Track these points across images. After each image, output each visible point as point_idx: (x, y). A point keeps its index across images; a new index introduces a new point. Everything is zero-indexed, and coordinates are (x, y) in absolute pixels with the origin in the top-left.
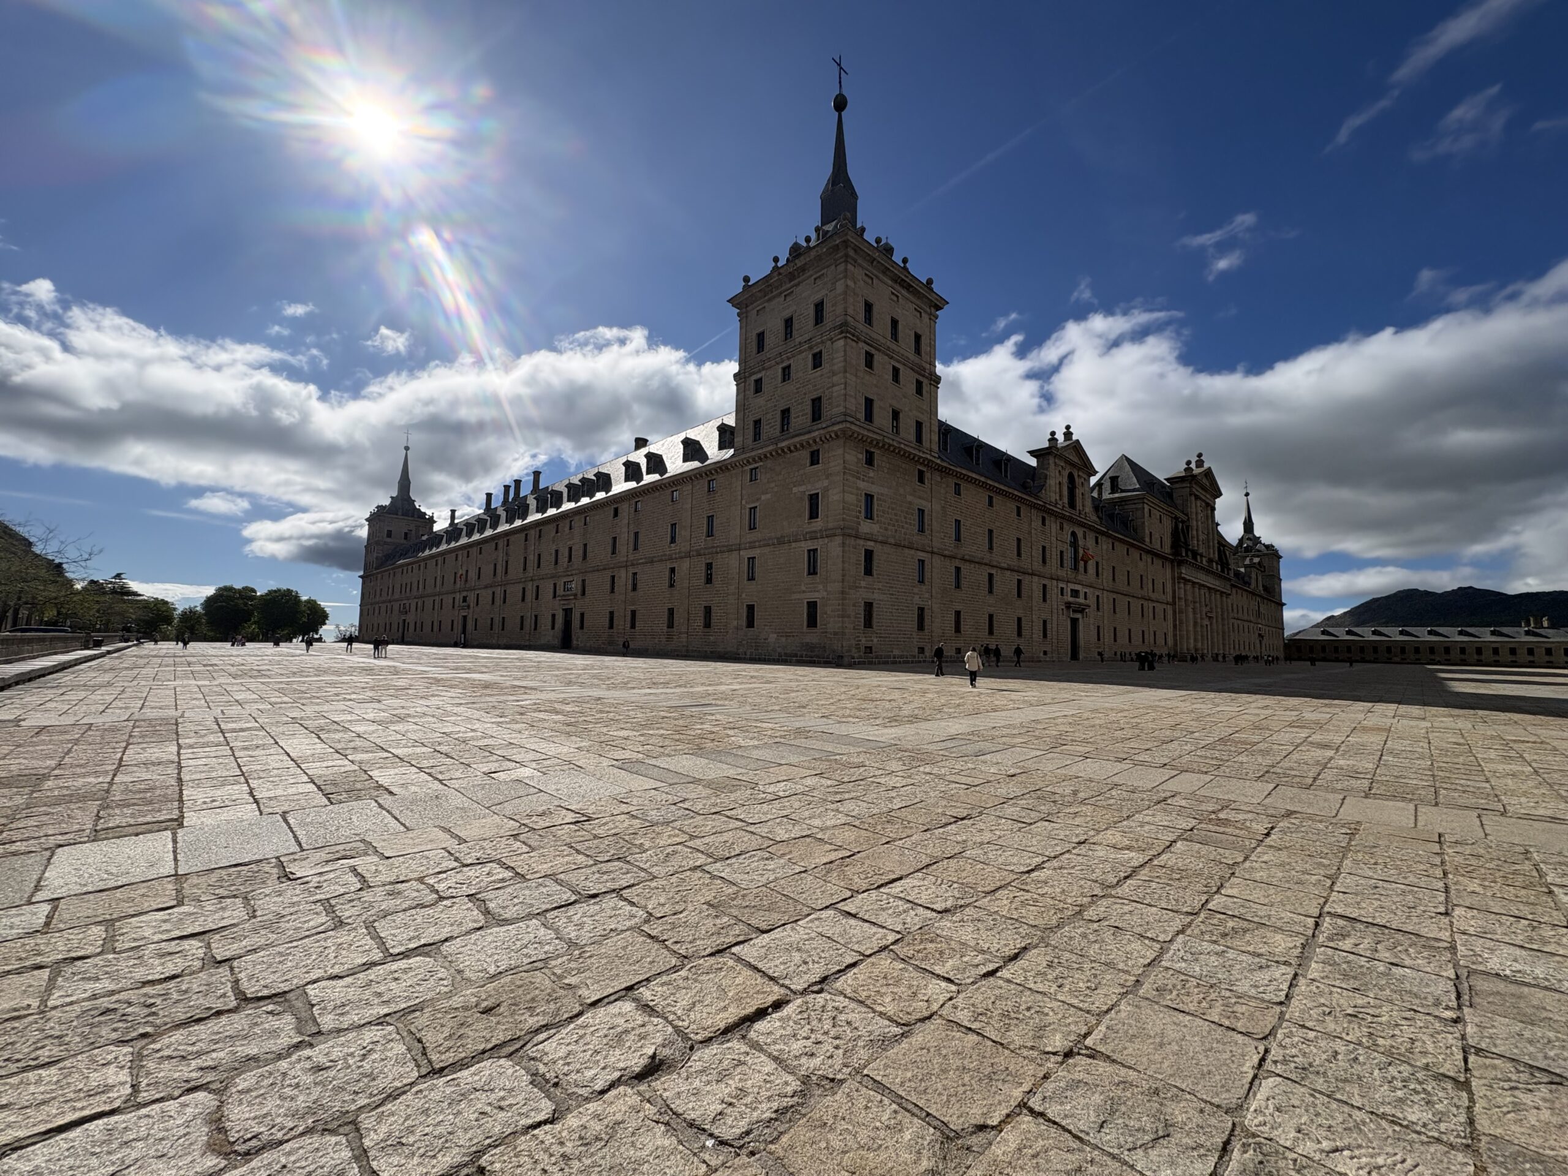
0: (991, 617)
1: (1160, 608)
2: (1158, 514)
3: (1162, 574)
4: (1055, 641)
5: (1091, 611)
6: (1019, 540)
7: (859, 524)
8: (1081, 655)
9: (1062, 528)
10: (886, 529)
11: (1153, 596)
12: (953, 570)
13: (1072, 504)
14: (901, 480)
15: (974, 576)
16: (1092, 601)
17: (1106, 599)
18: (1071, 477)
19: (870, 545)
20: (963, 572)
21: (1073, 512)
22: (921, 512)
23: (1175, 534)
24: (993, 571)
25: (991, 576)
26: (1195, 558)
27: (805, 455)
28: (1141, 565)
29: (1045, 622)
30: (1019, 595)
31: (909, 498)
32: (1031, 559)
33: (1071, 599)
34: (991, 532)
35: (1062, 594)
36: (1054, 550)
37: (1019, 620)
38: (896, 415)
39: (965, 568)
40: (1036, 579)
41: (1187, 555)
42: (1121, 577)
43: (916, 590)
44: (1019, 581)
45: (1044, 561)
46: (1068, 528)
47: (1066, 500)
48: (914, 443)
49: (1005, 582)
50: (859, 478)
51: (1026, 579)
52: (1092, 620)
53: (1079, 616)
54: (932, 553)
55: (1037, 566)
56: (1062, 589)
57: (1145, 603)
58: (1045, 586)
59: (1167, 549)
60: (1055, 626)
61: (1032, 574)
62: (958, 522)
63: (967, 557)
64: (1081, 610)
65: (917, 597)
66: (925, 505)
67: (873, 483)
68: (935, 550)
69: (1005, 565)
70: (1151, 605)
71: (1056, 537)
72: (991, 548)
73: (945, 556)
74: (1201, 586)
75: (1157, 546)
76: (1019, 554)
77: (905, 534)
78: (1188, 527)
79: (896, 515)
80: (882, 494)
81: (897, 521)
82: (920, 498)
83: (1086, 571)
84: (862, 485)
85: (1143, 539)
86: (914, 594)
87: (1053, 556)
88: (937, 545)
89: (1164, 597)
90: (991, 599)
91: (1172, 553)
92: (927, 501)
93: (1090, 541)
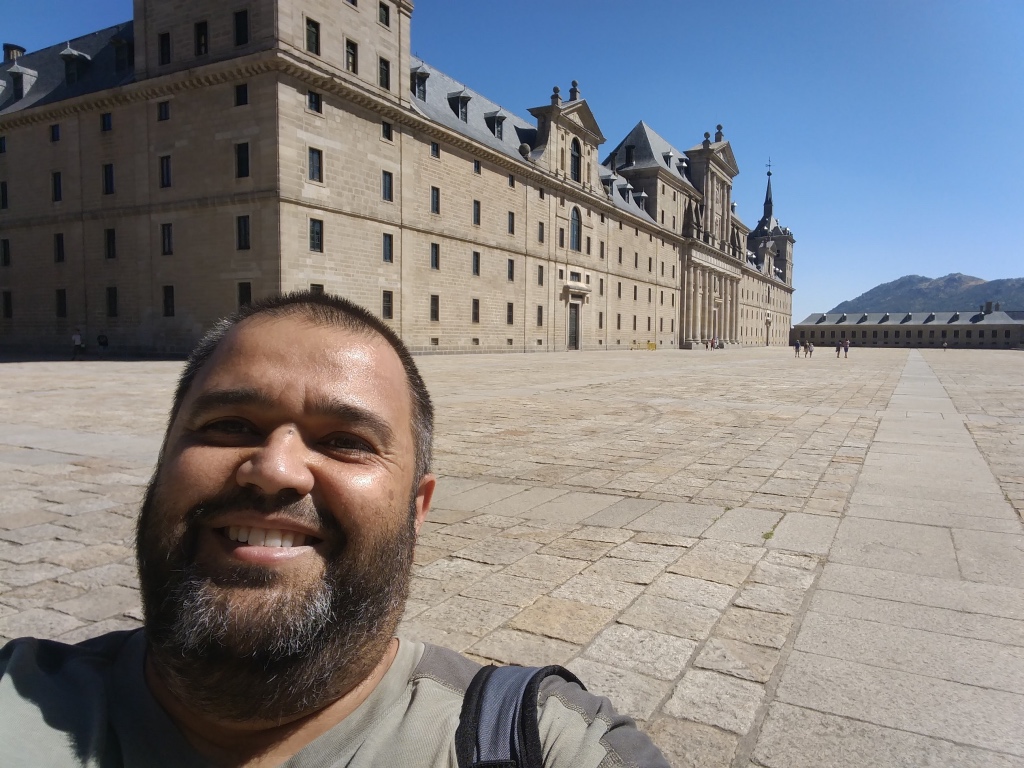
0: (476, 303)
1: (668, 293)
2: (671, 190)
3: (670, 255)
4: (551, 329)
5: (594, 295)
6: (512, 215)
7: (302, 186)
8: (582, 342)
9: (562, 203)
10: (340, 194)
11: (661, 280)
12: (429, 248)
13: (577, 176)
14: (359, 134)
15: (455, 256)
16: (594, 285)
17: (611, 283)
18: (575, 142)
19: (318, 214)
20: (442, 249)
21: (576, 184)
22: (388, 176)
23: (688, 213)
24: (479, 249)
25: (477, 255)
26: (706, 240)
27: (228, 90)
28: (651, 246)
29: (540, 309)
30: (511, 276)
31: (371, 157)
32: (525, 237)
33: (570, 283)
34: (477, 204)
35: (561, 277)
36: (553, 227)
37: (510, 307)
38: (352, 47)
39: (445, 247)
40: (530, 260)
41: (698, 237)
42: (628, 259)
43: (381, 271)
44: (511, 262)
45: (541, 239)
46: (570, 205)
47: (568, 170)
48: (377, 88)
49: (494, 263)
50: (301, 127)
51: (519, 260)
52: (594, 306)
53: (579, 302)
54: (402, 227)
55: (532, 244)
56: (561, 271)
57: (653, 288)
58: (541, 268)
59: (679, 230)
60: (551, 311)
61: (526, 255)
62: (436, 191)
63: (446, 233)
64: (580, 296)
65: (382, 280)
66: (393, 168)
67: (319, 134)
68: (405, 223)
69: (493, 244)
70: (659, 289)
71: (555, 212)
72: (477, 221)
73: (418, 231)
74: (712, 271)
75: (668, 225)
76: (512, 230)
77: (366, 201)
78: (702, 207)
79: (353, 177)
80: (333, 150)
81: (355, 185)
82: (385, 157)
83: (589, 252)
84: (302, 134)
85: (654, 218)
86: (379, 275)
87: (552, 234)
88: (408, 218)
89: (673, 281)
90: (476, 282)
91: (683, 235)
92: (395, 162)
93: (595, 218)
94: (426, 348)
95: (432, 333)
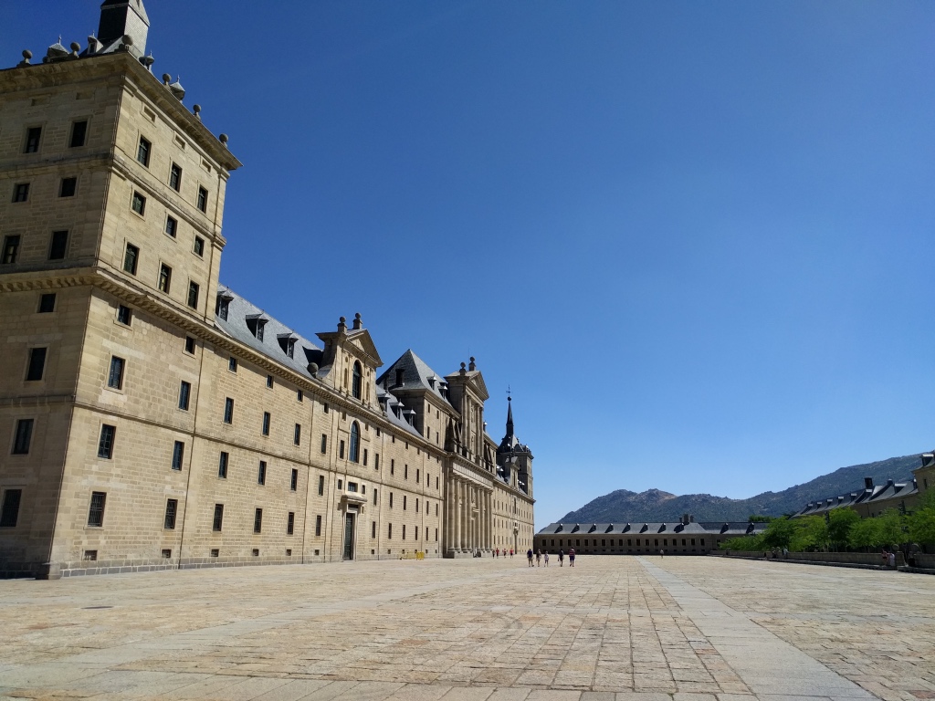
0: (259, 512)
1: (433, 503)
2: (436, 410)
3: (433, 467)
4: (328, 539)
5: (368, 506)
6: (298, 426)
7: (99, 392)
8: (356, 552)
9: (344, 418)
10: (137, 402)
11: (428, 491)
12: (218, 456)
13: (357, 394)
14: (163, 346)
15: (243, 464)
16: (369, 495)
17: (384, 493)
18: (357, 364)
19: (111, 420)
20: (231, 458)
21: (356, 401)
22: (186, 386)
23: (449, 430)
24: (266, 459)
25: (263, 464)
26: (464, 455)
27: (34, 298)
28: (418, 458)
29: (319, 518)
30: (294, 486)
31: (171, 368)
32: (309, 448)
33: (348, 493)
34: (267, 415)
35: (340, 487)
36: (335, 439)
37: (291, 516)
38: (166, 271)
39: (234, 455)
40: (313, 470)
41: (458, 451)
42: (399, 471)
43: (168, 478)
44: (295, 472)
45: (324, 450)
46: (350, 419)
47: (350, 388)
48: (185, 306)
49: (278, 473)
50: (107, 337)
51: (302, 470)
52: (368, 516)
53: (355, 512)
54: (194, 435)
55: (315, 455)
56: (340, 481)
57: (420, 498)
58: (322, 477)
59: (442, 445)
60: (329, 521)
61: (309, 465)
62: (230, 401)
63: (236, 442)
64: (356, 506)
65: (168, 487)
66: (192, 379)
67: (123, 344)
68: (198, 431)
69: (280, 453)
70: (425, 499)
71: (336, 425)
72: (266, 431)
73: (210, 439)
74: (469, 483)
75: (433, 440)
76: (297, 441)
77: (162, 409)
78: (460, 425)
79: (152, 385)
80: (136, 359)
81: (153, 393)
82: (186, 368)
83: (365, 463)
84: (107, 343)
85: (421, 433)
86: (166, 483)
87: (333, 446)
88: (201, 426)
89: (437, 492)
90: (261, 491)
91: (445, 449)
92: (194, 373)
93: (372, 431)
94: (205, 560)
95: (214, 543)
